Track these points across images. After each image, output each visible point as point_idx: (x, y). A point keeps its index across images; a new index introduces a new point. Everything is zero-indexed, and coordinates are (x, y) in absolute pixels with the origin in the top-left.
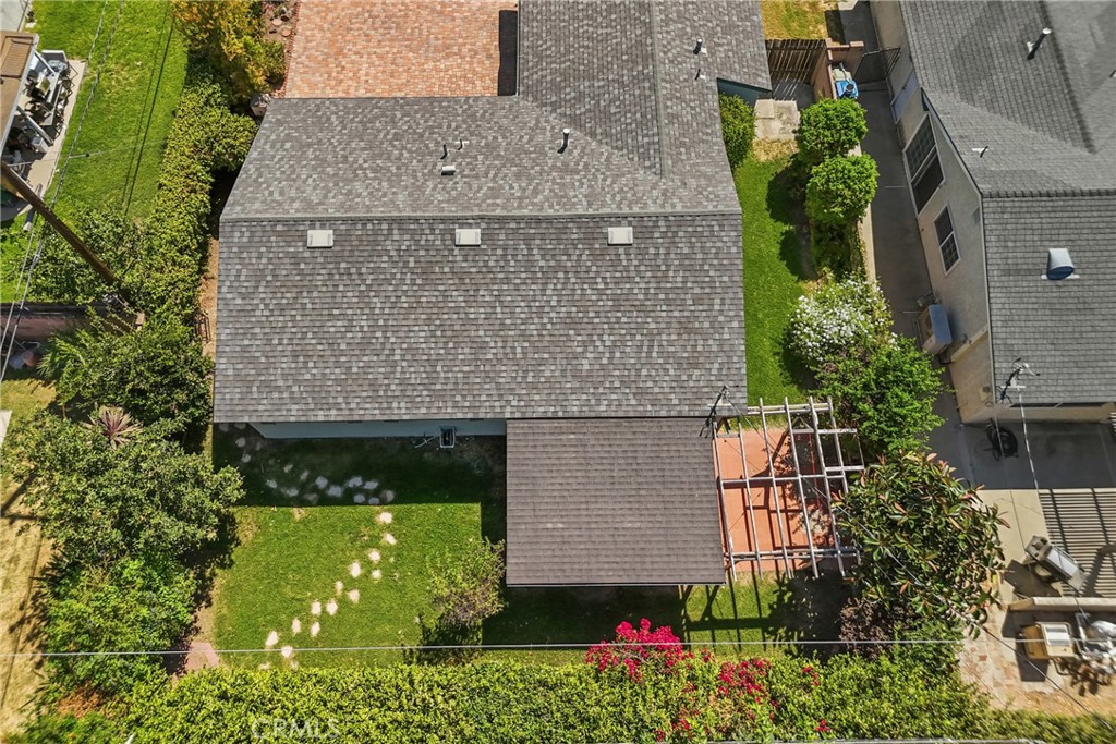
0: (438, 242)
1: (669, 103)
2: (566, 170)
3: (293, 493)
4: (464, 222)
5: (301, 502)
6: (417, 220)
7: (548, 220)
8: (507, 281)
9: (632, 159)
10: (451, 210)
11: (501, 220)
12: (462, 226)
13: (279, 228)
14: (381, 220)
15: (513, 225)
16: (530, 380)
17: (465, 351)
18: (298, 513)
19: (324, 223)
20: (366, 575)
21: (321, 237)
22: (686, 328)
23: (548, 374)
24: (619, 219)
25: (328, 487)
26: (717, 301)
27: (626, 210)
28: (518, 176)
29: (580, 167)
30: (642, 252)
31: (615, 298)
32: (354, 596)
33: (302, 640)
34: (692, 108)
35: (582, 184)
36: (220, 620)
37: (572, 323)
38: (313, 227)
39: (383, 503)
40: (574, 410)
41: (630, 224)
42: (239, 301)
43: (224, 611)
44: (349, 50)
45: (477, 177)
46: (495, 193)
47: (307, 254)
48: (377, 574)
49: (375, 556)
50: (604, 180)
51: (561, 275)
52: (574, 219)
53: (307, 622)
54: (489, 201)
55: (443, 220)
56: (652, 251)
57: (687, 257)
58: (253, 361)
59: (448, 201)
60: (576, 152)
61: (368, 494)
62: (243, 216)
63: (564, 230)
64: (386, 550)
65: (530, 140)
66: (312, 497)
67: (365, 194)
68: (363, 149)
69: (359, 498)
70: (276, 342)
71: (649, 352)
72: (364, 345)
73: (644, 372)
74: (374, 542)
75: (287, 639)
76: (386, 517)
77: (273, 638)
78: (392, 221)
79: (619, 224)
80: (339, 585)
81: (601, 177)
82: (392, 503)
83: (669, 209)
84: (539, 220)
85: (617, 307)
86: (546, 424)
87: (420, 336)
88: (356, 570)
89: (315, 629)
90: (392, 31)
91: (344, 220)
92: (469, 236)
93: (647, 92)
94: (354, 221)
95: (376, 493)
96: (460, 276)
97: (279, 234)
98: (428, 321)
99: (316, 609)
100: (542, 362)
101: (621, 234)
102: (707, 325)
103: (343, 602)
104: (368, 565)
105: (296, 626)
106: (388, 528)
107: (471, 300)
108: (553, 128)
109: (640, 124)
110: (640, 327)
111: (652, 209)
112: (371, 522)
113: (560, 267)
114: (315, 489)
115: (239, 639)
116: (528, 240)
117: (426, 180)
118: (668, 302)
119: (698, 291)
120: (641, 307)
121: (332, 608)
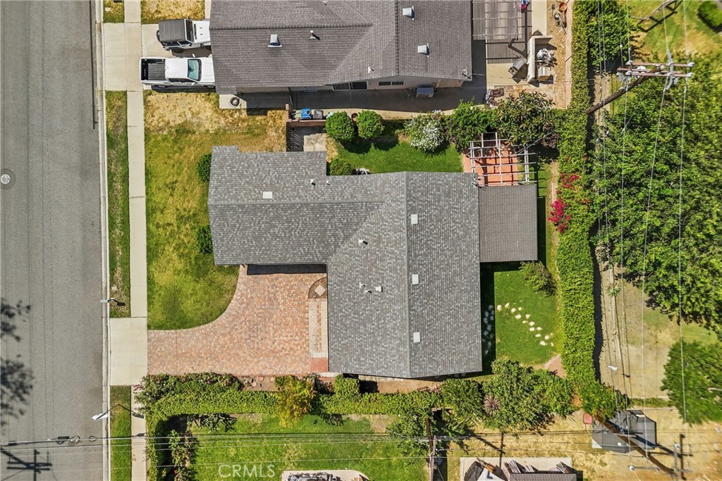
0: (418, 291)
1: (346, 197)
2: (379, 240)
3: (490, 344)
4: (410, 281)
5: (494, 339)
6: (409, 300)
7: (409, 248)
8: (431, 263)
9: (372, 214)
10: (404, 286)
11: (409, 266)
12: (411, 282)
13: (413, 354)
14: (410, 314)
15: (411, 262)
16: (466, 254)
17: (457, 279)
18: (498, 341)
19: (411, 337)
20: (521, 312)
21: (417, 337)
22: (448, 195)
23: (464, 247)
24: (409, 220)
25: (488, 331)
26: (439, 182)
27: (405, 217)
28: (382, 261)
29: (377, 235)
30: (421, 211)
31: (437, 221)
32: (528, 316)
33: (544, 333)
34: (345, 187)
35: (388, 234)
36: (537, 363)
37: (446, 238)
38: (412, 341)
39: (494, 309)
40: (477, 237)
41: (410, 215)
42: (440, 367)
43: (533, 362)
44: (271, 347)
45: (383, 278)
46: (393, 270)
47: (423, 342)
48: (520, 309)
49: (513, 310)
50: (385, 225)
51: (429, 242)
52: (408, 238)
53: (537, 332)
54: (399, 271)
55: (409, 289)
56: (420, 207)
57: (422, 194)
58: (461, 359)
59: (399, 288)
60: (366, 237)
61: (490, 316)
62: (408, 369)
63: (412, 242)
64: (511, 306)
65: (359, 256)
66: (491, 336)
67: (394, 322)
68: (365, 326)
69: (492, 318)
70: (454, 351)
71: (457, 209)
72: (455, 317)
73: (463, 211)
74: (508, 311)
75: (542, 338)
76: (499, 308)
77: (543, 343)
78: (410, 309)
79: (410, 220)
80: (524, 322)
81: (383, 227)
82: (494, 305)
83: (404, 200)
84: (409, 252)
85: (441, 221)
86: (481, 248)
87: (451, 296)
88: (518, 317)
89: (539, 329)
90: (259, 327)
91: (410, 329)
92: (415, 279)
93: (340, 206)
94: (410, 324)
95: (490, 312)
96: (430, 282)
97: (415, 354)
98: (446, 293)
99: (532, 329)
100: (460, 249)
101: (414, 219)
102: (447, 187)
103: (530, 320)
104: (516, 313)
105: (538, 335)
106: (503, 306)
107: (438, 277)
108: (350, 247)
109: (355, 210)
110: (448, 212)
111: (404, 206)
112: (501, 313)
113: (426, 243)
114: (488, 335)
115: (544, 355)
116: (416, 256)
117: (385, 298)
118: (439, 201)
119: (435, 190)
120: (441, 212)
121: (532, 323)
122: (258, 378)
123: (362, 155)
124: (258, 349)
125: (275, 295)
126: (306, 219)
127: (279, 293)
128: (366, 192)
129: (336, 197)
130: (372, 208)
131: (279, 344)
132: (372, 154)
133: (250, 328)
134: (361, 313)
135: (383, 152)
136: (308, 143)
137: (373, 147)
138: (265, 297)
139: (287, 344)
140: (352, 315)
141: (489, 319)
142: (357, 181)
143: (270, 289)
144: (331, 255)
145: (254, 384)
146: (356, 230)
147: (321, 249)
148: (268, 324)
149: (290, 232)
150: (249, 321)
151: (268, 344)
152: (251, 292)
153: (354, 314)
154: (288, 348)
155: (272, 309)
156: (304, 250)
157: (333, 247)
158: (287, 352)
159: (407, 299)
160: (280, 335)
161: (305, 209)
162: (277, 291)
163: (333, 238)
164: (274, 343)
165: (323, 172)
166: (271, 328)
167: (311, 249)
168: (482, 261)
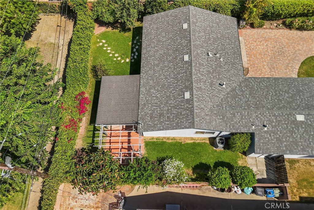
0: (184, 51)
1: (239, 114)
2: (211, 85)
3: (135, 42)
4: (190, 56)
5: (132, 44)
6: (190, 45)
7: (191, 76)
8: (175, 69)
9: (217, 102)
10: (194, 54)
11: (191, 65)
12: (189, 56)
13: (188, 17)
14: (190, 38)
15: (189, 68)
16: (149, 78)
17: (156, 62)
18: (130, 43)
19: (189, 26)
20: (115, 57)
21: (185, 26)
22: (161, 115)
23: (150, 82)
24: (192, 95)
25: (136, 48)
26: (168, 123)
27: (195, 96)
28: (209, 71)
29: (213, 88)
30: (182, 102)
31: (170, 96)
32: (111, 55)
33: (103, 46)
34: (239, 122)
35: (206, 87)
36: (109, 32)
37: (163, 86)
38: (188, 24)
39: (131, 59)
40: (141, 89)
41: (190, 97)
42: (170, 14)
43: (111, 32)
45: (208, 61)
46: (201, 64)
47: (181, 24)
48: (115, 59)
49: (119, 59)
50: (208, 93)
51: (176, 82)
52: (192, 83)
53: (106, 47)
54: (198, 63)
55: (191, 52)
56: (183, 104)
57: (181, 114)
59: (197, 53)
60: (220, 88)
62: (190, 10)
63: (188, 80)
64: (121, 60)
65: (224, 77)
67: (199, 35)
68: (217, 36)
69: (133, 55)
70: (160, 23)
71: (155, 106)
72: (159, 41)
73: (150, 105)
74: (122, 58)
75: (103, 44)
76: (128, 60)
77: (104, 41)
78: (190, 40)
79: (190, 94)
80: (113, 52)
81: (209, 93)
82: (131, 61)
83: (195, 108)
84: (191, 74)
85: (167, 97)
86: (139, 84)
87: (161, 52)
88: (116, 55)
89: (105, 49)
91: (190, 30)
92: (186, 58)
93: (243, 108)
94: (190, 32)
95: (134, 58)
96: (176, 58)
97: (186, 18)
98: (164, 53)
99: (109, 48)
100: (153, 80)
101: (187, 95)
102: (162, 120)
103: (110, 53)
104: (118, 57)
105: (106, 45)
106: (125, 61)
107: (170, 61)
109: (230, 105)
110: (162, 103)
111: (195, 104)
112: (127, 57)
113: (178, 81)
114: (135, 46)
115: (103, 36)
116: (186, 72)
117: (205, 49)
118: (168, 110)
119: (171, 117)
120: (167, 103)
121: (109, 51)
122: (274, 28)
123: (220, 160)
124: (276, 42)
125: (271, 70)
126: (267, 101)
127: (268, 71)
128: (224, 117)
129: (246, 114)
130: (218, 106)
131: (263, 44)
132: (212, 161)
133: (284, 53)
134: (220, 44)
135: (203, 161)
136: (263, 171)
137: (212, 166)
138: (277, 69)
139: (259, 44)
140: (225, 44)
141: (135, 55)
142: (230, 127)
143: (275, 74)
144: (243, 81)
145: (275, 25)
146: (228, 94)
147: (251, 84)
148: (272, 55)
149: (276, 94)
150: (285, 57)
151: (270, 44)
152: (287, 73)
153: (224, 45)
154: (257, 42)
155: (271, 63)
156: (263, 84)
157: (242, 85)
158: (258, 40)
159: (192, 46)
160: (264, 49)
161: (269, 107)
162: (270, 72)
163: (244, 90)
164: (267, 45)
165: (257, 136)
166: (270, 52)
167: (258, 84)
168: (139, 75)
